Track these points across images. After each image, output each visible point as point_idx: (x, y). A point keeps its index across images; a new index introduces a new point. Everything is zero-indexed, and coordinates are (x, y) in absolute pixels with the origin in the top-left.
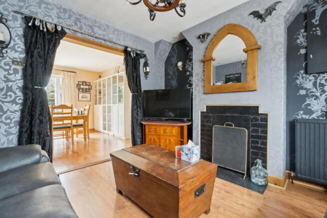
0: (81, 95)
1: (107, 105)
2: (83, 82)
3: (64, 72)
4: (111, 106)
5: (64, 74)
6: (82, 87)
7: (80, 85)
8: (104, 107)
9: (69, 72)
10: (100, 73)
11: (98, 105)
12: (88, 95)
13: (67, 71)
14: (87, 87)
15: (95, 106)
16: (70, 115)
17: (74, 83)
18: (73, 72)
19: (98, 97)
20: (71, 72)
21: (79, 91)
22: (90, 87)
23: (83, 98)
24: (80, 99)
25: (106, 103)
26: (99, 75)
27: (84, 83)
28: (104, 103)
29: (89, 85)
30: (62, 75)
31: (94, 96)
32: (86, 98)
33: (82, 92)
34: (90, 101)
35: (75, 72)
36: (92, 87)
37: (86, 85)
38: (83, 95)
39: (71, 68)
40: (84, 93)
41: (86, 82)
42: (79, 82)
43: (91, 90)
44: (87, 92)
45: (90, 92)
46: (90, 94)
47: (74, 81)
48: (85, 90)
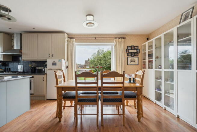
0: (130, 59)
1: (162, 70)
2: (131, 47)
4: (173, 72)
5: (116, 41)
6: (130, 51)
9: (120, 38)
10: (148, 35)
11: (147, 69)
12: (136, 59)
13: (118, 38)
14: (135, 51)
17: (124, 48)
18: (123, 38)
19: (147, 60)
20: (122, 38)
21: (128, 55)
22: (138, 50)
23: (131, 62)
24: (129, 63)
26: (147, 37)
27: (133, 47)
29: (137, 49)
30: (114, 42)
31: (142, 59)
32: (134, 62)
33: (131, 56)
34: (138, 65)
35: (125, 38)
36: (140, 51)
37: (134, 49)
38: (132, 59)
39: (122, 35)
40: (132, 57)
41: (135, 46)
42: (128, 47)
43: (139, 54)
44: (135, 56)
45: (138, 56)
46: (138, 57)
47: (124, 46)
48: (133, 54)
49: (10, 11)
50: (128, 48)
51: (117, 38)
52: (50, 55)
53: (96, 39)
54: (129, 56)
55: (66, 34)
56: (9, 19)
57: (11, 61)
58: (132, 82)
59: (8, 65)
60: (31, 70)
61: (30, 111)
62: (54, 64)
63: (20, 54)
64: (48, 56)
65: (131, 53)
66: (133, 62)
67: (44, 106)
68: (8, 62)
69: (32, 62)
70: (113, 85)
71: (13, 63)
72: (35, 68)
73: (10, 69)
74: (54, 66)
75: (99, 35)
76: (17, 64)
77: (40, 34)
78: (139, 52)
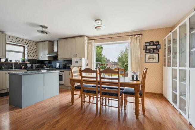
0: (147, 56)
1: (178, 68)
2: (150, 43)
3: (132, 36)
4: (185, 71)
5: (131, 39)
6: (148, 47)
7: (147, 46)
8: (174, 71)
9: (136, 35)
11: (167, 67)
12: (156, 56)
13: (134, 35)
14: (155, 47)
15: (164, 67)
16: (117, 81)
17: (141, 46)
18: (140, 35)
20: (138, 35)
21: (145, 52)
23: (149, 59)
24: (147, 60)
25: (178, 64)
28: (175, 64)
29: (157, 45)
30: (129, 40)
31: (163, 56)
32: (154, 59)
33: (149, 53)
34: (158, 62)
35: (142, 34)
36: (161, 46)
37: (154, 45)
38: (150, 56)
39: (138, 31)
40: (151, 53)
41: (154, 41)
42: (145, 43)
43: (160, 50)
44: (154, 53)
45: (158, 52)
46: (158, 54)
47: (141, 43)
48: (152, 51)
49: (47, 28)
50: (146, 45)
51: (132, 35)
52: (75, 56)
53: (112, 38)
54: (147, 53)
55: (86, 37)
56: (46, 33)
57: (53, 60)
58: (135, 79)
59: (51, 63)
60: (64, 66)
61: (59, 95)
62: (77, 62)
63: (57, 55)
64: (73, 56)
65: (150, 49)
66: (152, 59)
67: (68, 93)
68: (52, 61)
69: (65, 60)
70: (110, 81)
71: (54, 62)
72: (66, 65)
73: (52, 66)
74: (76, 64)
75: (115, 34)
76: (56, 62)
77: (68, 40)
78: (159, 48)
